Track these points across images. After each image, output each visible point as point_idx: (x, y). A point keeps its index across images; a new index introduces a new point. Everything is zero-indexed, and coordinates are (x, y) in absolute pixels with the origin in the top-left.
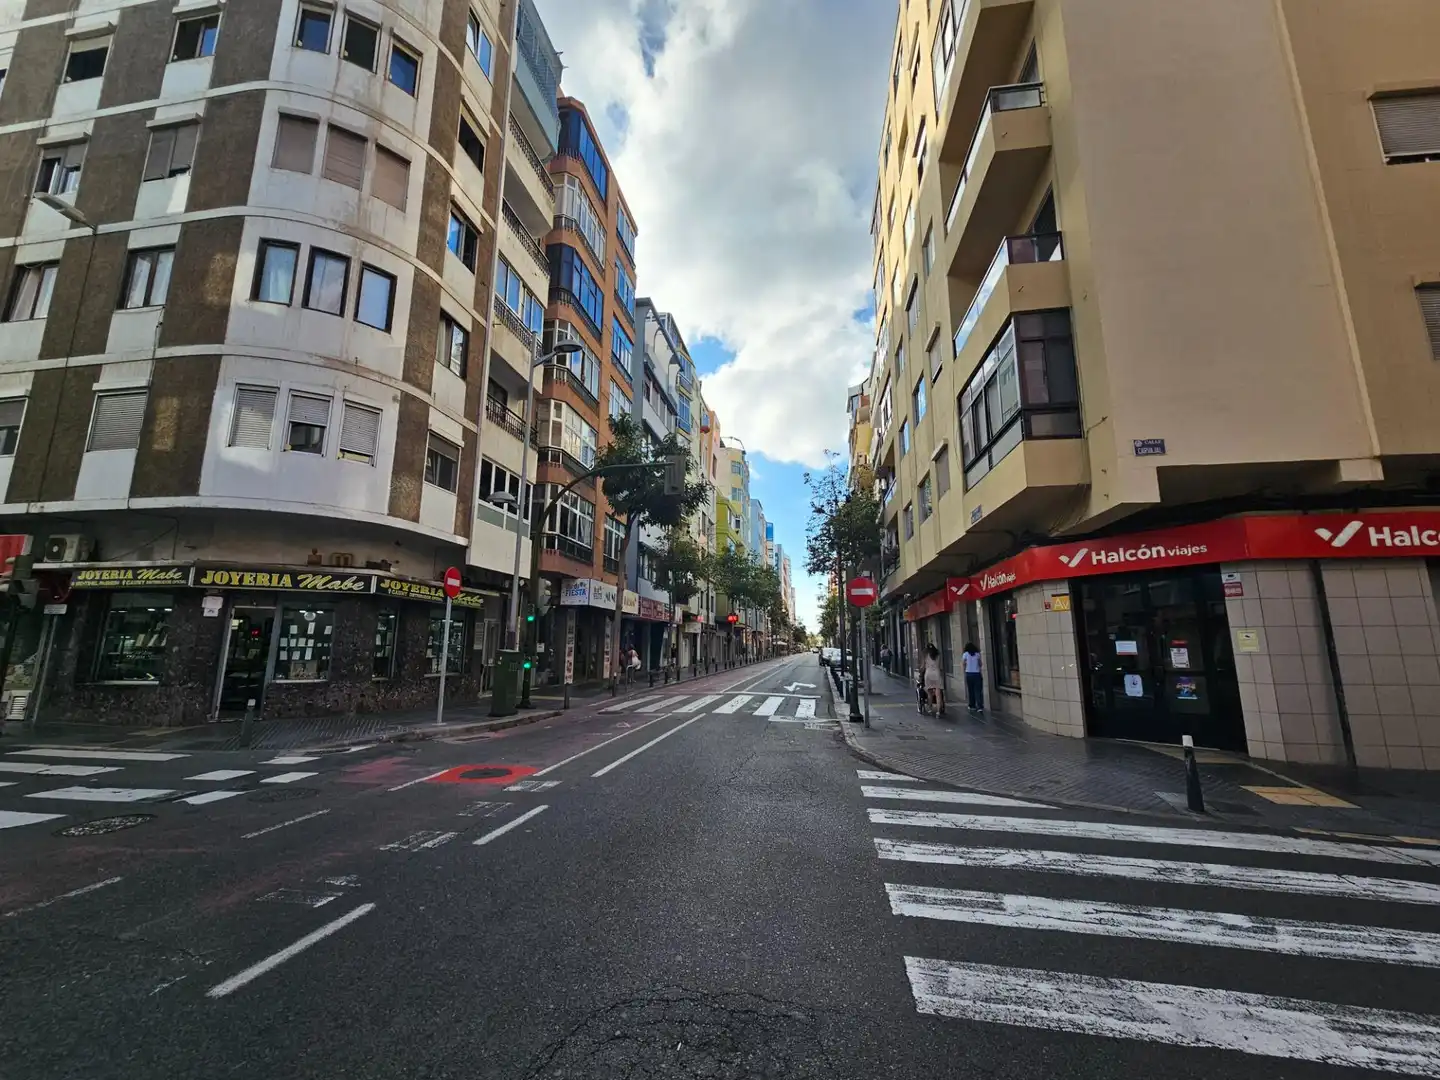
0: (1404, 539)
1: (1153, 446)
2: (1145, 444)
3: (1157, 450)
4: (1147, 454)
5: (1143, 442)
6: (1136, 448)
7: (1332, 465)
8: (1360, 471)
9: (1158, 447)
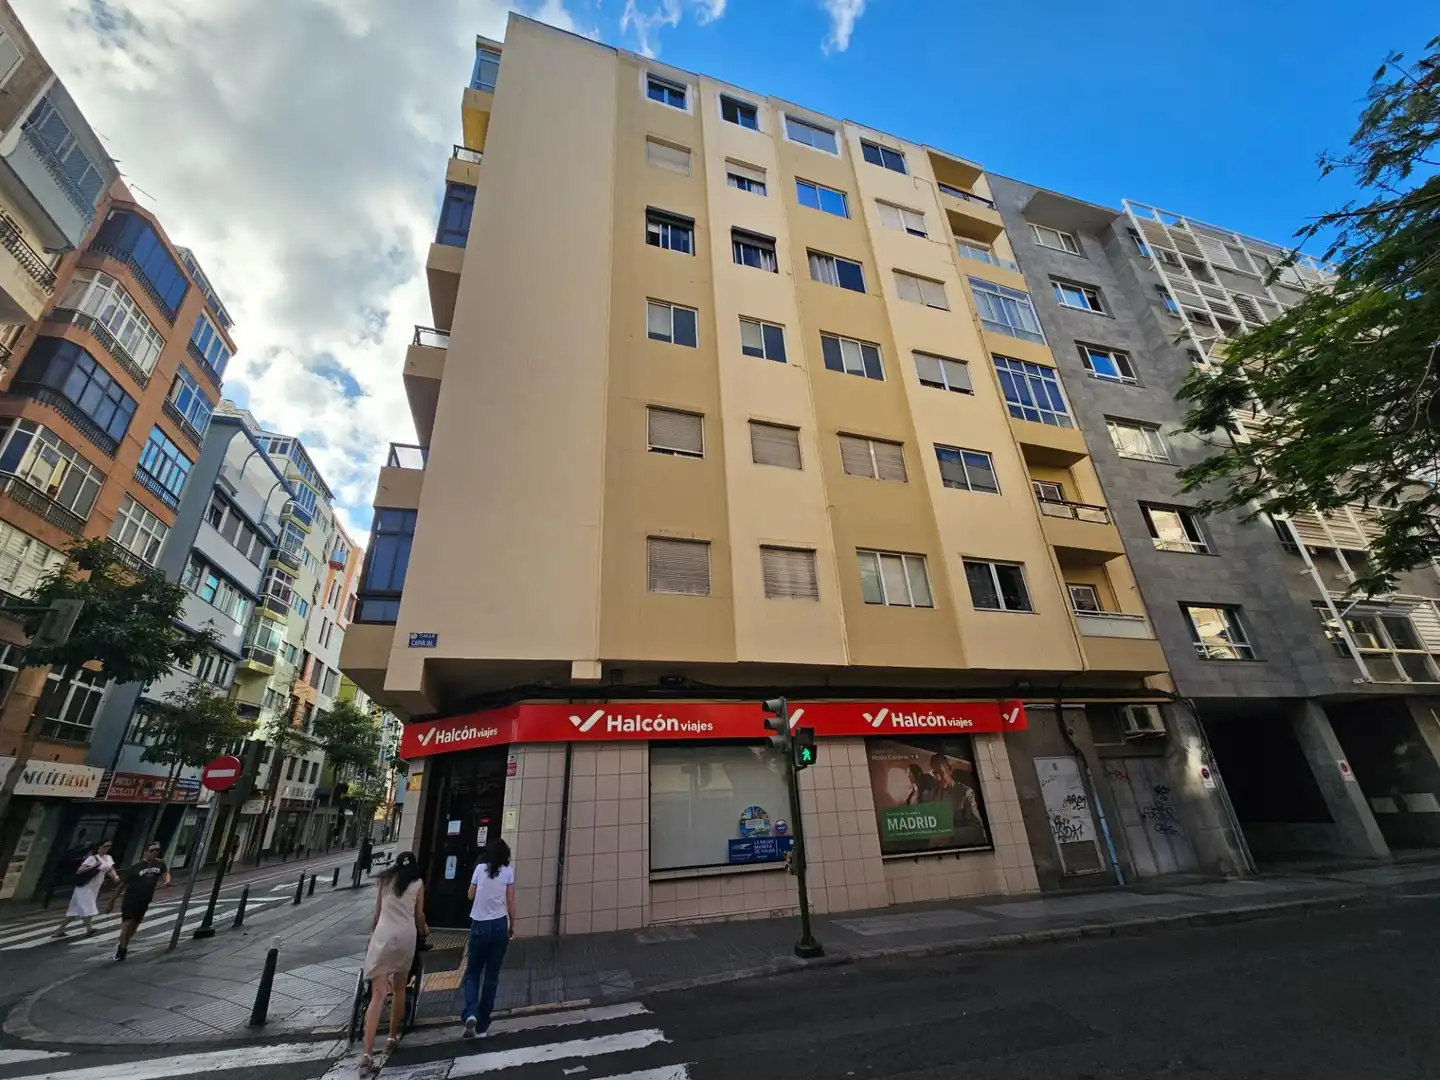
0: (631, 726)
1: (426, 639)
2: (419, 637)
3: (429, 643)
4: (419, 646)
5: (419, 635)
6: (411, 640)
7: (568, 665)
8: (586, 671)
9: (431, 640)
